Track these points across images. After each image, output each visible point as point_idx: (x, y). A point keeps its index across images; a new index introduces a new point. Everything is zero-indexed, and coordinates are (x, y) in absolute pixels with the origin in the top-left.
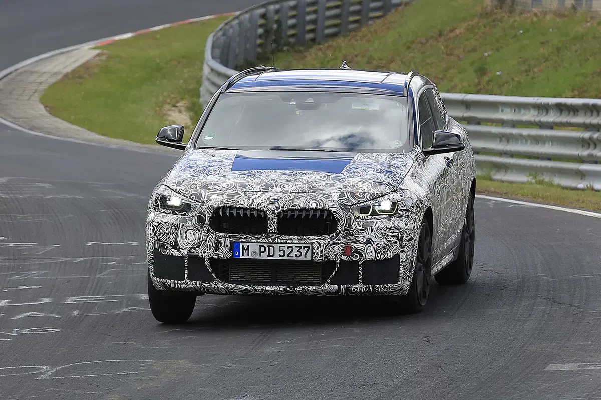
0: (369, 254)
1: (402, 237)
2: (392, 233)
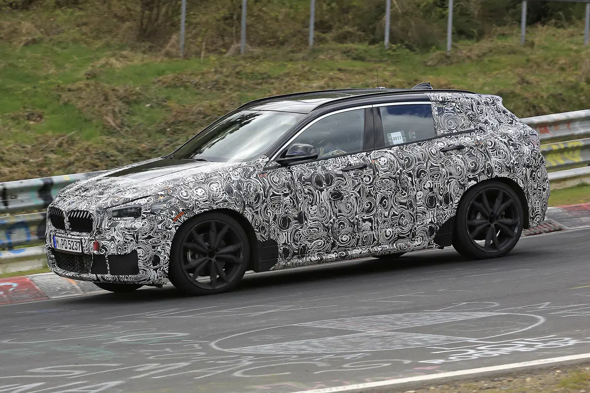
0: (112, 249)
1: (137, 236)
2: (129, 232)
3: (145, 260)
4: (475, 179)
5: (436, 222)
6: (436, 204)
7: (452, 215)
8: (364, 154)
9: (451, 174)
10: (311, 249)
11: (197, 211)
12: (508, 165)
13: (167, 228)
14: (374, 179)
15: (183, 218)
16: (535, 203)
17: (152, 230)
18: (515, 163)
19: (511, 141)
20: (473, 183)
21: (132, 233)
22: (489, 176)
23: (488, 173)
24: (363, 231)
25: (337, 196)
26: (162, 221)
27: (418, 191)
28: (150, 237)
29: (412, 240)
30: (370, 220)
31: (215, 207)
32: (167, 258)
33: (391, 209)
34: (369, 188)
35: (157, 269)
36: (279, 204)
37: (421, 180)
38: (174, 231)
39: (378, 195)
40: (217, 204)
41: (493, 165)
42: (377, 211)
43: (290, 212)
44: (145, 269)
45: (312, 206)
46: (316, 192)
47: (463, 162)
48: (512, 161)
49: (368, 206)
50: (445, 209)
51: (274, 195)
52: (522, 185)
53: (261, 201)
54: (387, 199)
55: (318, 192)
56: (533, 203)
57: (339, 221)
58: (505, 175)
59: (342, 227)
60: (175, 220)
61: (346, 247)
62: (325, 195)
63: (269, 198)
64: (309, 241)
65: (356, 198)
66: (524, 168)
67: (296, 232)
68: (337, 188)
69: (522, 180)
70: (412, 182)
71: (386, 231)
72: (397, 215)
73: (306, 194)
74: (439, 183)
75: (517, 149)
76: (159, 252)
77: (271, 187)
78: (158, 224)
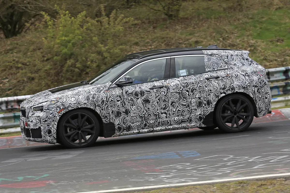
3: (44, 131)
4: (224, 93)
5: (202, 114)
6: (202, 105)
7: (212, 111)
8: (164, 81)
9: (210, 90)
10: (133, 127)
11: (70, 109)
12: (244, 86)
13: (54, 117)
14: (167, 93)
15: (63, 112)
16: (261, 105)
17: (47, 117)
18: (248, 85)
19: (247, 74)
20: (223, 95)
21: (39, 119)
22: (233, 91)
23: (232, 90)
24: (162, 118)
25: (147, 101)
26: (52, 113)
27: (192, 99)
28: (46, 121)
29: (190, 123)
30: (165, 113)
31: (80, 107)
32: (55, 131)
33: (177, 107)
34: (164, 97)
35: (51, 136)
36: (115, 105)
37: (194, 94)
38: (58, 118)
39: (169, 101)
40: (81, 105)
41: (235, 86)
42: (169, 108)
43: (121, 109)
44: (45, 136)
45: (133, 106)
46: (135, 100)
47: (218, 85)
48: (246, 84)
49: (164, 106)
50: (208, 108)
51: (112, 101)
52: (252, 96)
53: (105, 104)
54: (175, 103)
55: (136, 99)
56: (259, 105)
57: (148, 113)
58: (242, 91)
59: (150, 116)
60: (59, 112)
61: (153, 126)
62: (140, 101)
63: (109, 102)
64: (131, 123)
65: (157, 102)
66: (253, 88)
67: (124, 118)
68: (146, 97)
69: (252, 94)
70: (189, 94)
71: (174, 119)
72: (181, 111)
73: (129, 100)
74: (204, 95)
75: (250, 78)
76: (51, 128)
77: (110, 97)
78: (50, 115)
